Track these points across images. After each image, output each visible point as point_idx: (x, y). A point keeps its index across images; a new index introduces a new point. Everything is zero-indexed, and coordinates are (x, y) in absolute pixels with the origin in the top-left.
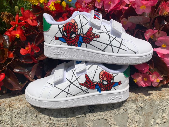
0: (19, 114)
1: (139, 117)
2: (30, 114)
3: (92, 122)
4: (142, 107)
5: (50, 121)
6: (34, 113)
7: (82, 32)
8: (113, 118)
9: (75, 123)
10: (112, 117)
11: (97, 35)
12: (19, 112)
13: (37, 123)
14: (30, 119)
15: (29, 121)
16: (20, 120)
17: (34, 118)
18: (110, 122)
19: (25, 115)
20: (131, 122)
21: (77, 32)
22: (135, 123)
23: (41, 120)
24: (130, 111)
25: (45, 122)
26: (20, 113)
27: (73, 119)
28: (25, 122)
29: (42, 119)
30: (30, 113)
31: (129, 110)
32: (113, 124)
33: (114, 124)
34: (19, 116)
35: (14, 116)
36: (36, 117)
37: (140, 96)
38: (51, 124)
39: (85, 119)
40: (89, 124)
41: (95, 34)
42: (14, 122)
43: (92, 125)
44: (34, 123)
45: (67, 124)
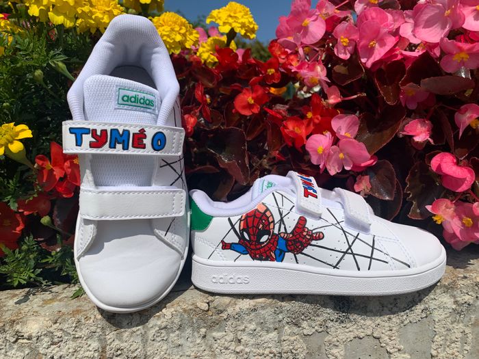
0: (163, 331)
1: (462, 330)
2: (189, 331)
3: (343, 346)
4: (468, 304)
5: (239, 345)
6: (199, 328)
7: (282, 230)
8: (396, 334)
9: (301, 350)
10: (393, 332)
11: (316, 233)
12: (164, 325)
13: (206, 352)
14: (188, 344)
15: (186, 349)
16: (165, 347)
17: (198, 341)
18: (387, 344)
19: (177, 332)
20: (442, 342)
21: (271, 231)
22: (453, 345)
23: (217, 345)
24: (438, 315)
25: (227, 349)
26: (165, 328)
27: (295, 340)
28: (175, 350)
29: (218, 341)
30: (191, 328)
31: (436, 313)
32: (396, 350)
33: (399, 350)
34: (163, 335)
35: (151, 337)
36: (204, 337)
37: (462, 276)
38: (241, 354)
39: (326, 339)
40: (335, 351)
41: (314, 232)
42: (150, 350)
43: (342, 353)
44: (198, 352)
45: (280, 353)
